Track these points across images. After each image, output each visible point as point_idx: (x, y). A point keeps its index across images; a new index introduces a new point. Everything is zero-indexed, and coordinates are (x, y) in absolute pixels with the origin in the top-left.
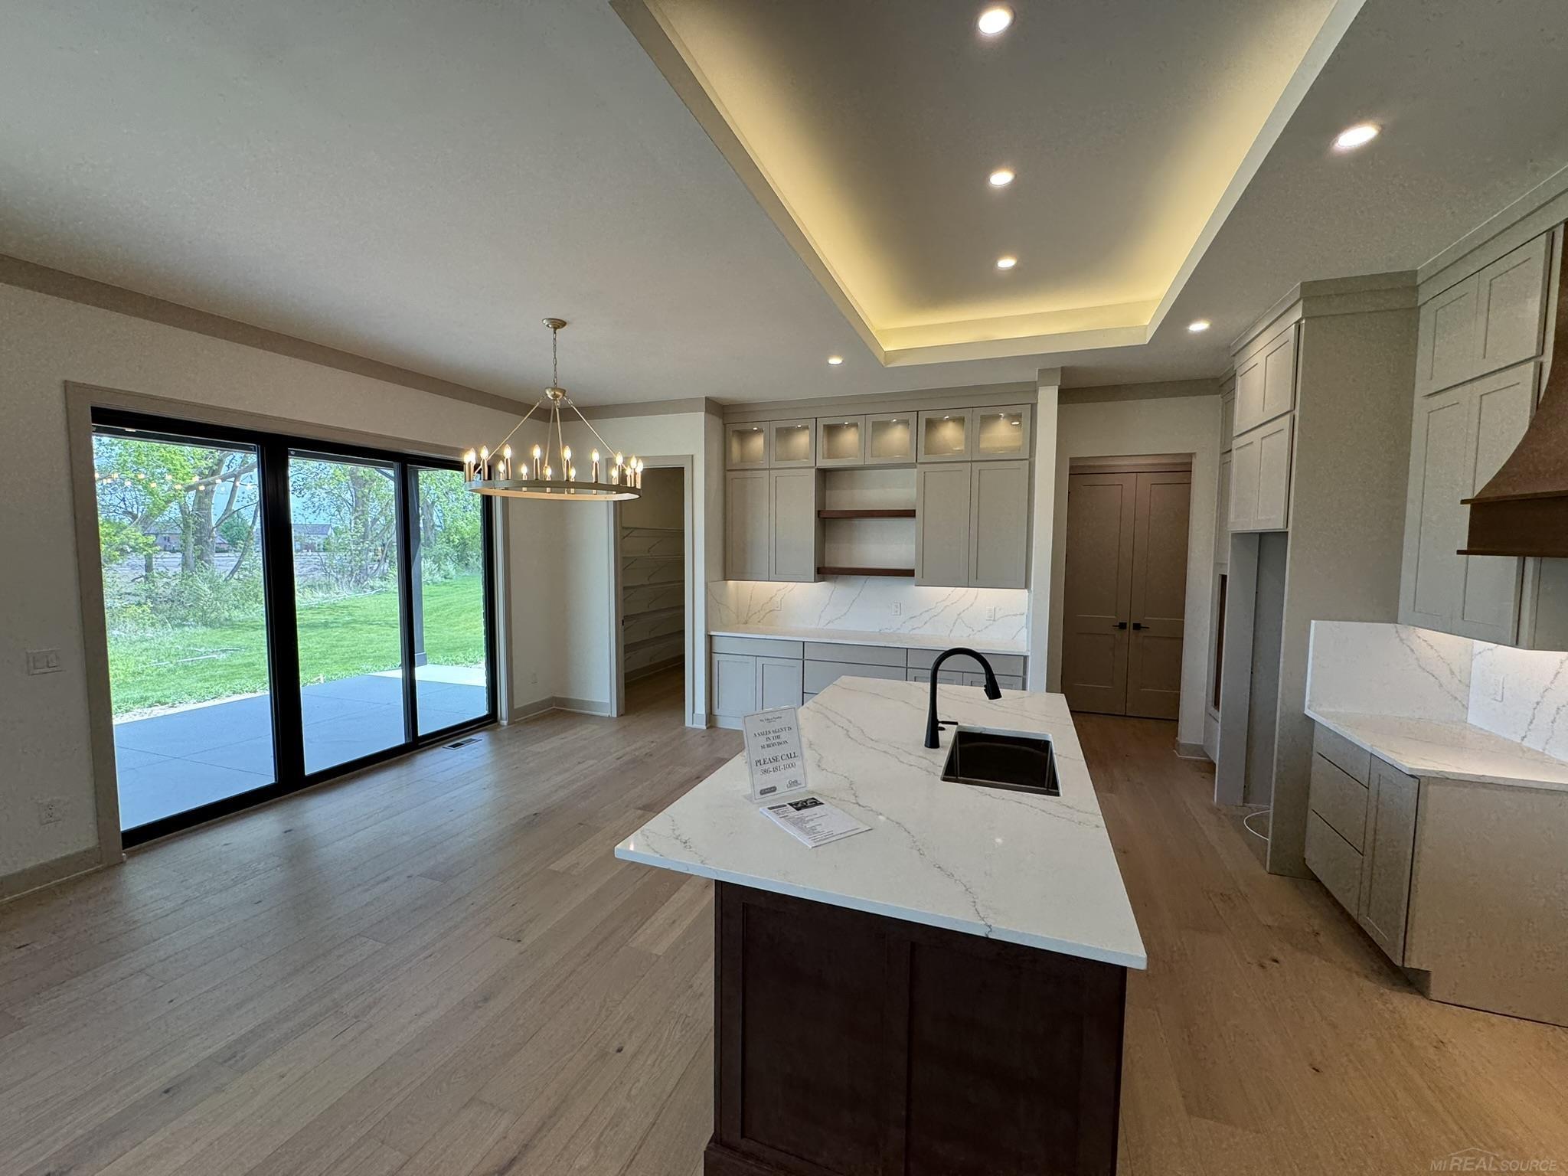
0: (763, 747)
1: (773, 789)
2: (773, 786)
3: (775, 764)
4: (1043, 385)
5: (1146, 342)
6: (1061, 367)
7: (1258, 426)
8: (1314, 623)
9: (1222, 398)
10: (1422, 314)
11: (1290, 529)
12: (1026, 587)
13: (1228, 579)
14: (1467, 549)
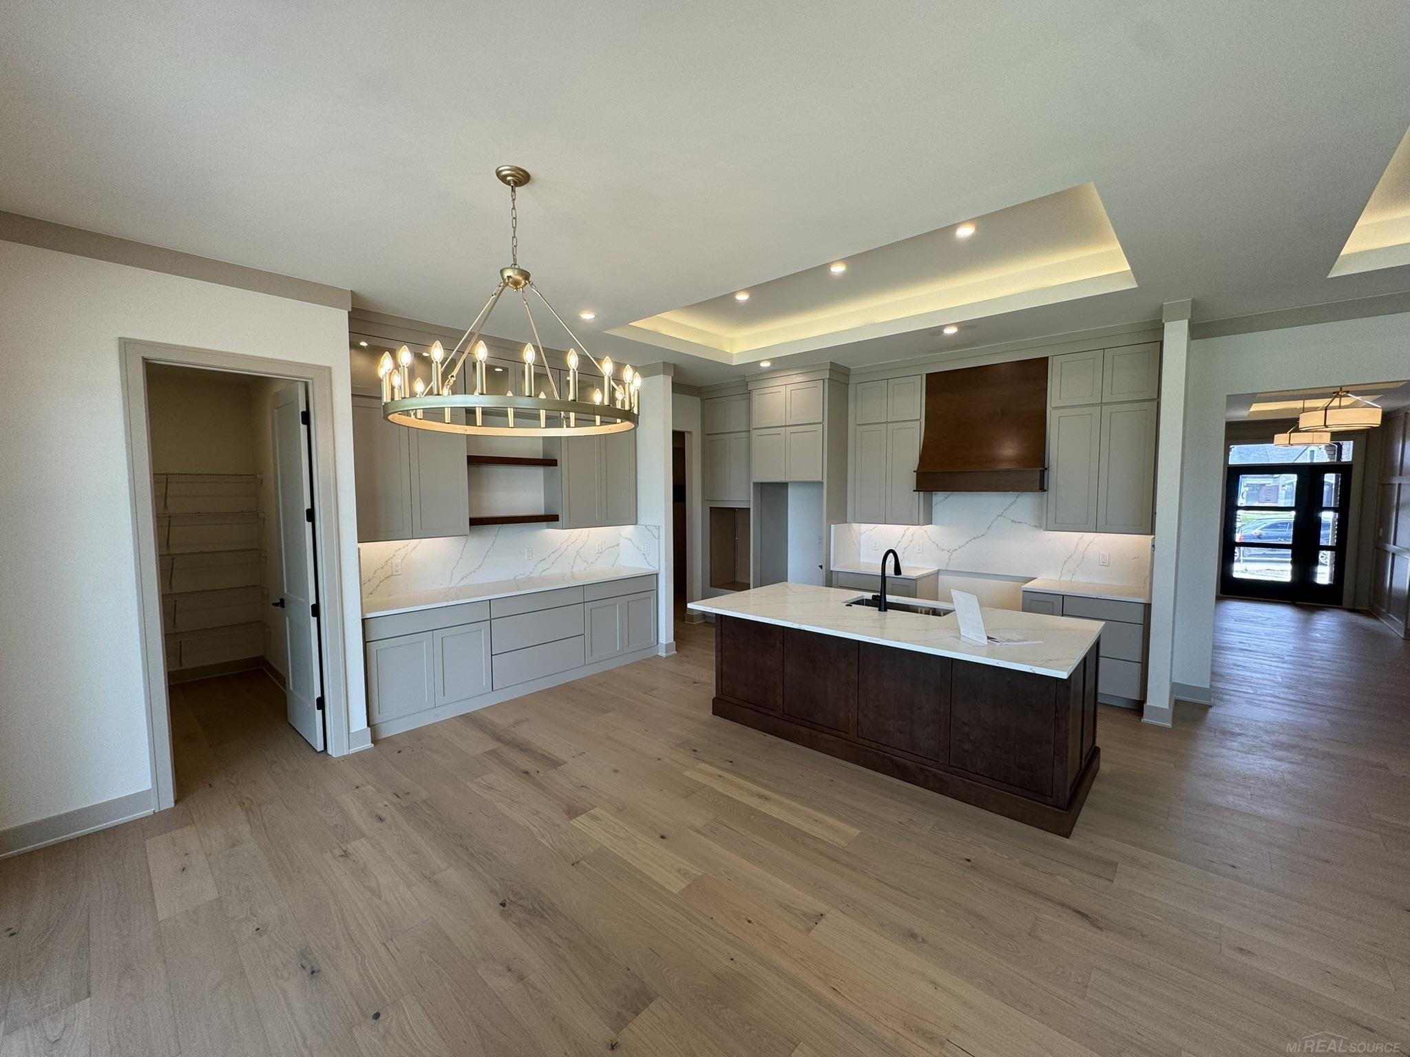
4: (664, 374)
5: (734, 364)
6: (674, 364)
7: (786, 426)
8: (832, 526)
9: (701, 400)
10: (851, 388)
11: (825, 483)
12: (636, 523)
13: (749, 509)
14: (915, 489)
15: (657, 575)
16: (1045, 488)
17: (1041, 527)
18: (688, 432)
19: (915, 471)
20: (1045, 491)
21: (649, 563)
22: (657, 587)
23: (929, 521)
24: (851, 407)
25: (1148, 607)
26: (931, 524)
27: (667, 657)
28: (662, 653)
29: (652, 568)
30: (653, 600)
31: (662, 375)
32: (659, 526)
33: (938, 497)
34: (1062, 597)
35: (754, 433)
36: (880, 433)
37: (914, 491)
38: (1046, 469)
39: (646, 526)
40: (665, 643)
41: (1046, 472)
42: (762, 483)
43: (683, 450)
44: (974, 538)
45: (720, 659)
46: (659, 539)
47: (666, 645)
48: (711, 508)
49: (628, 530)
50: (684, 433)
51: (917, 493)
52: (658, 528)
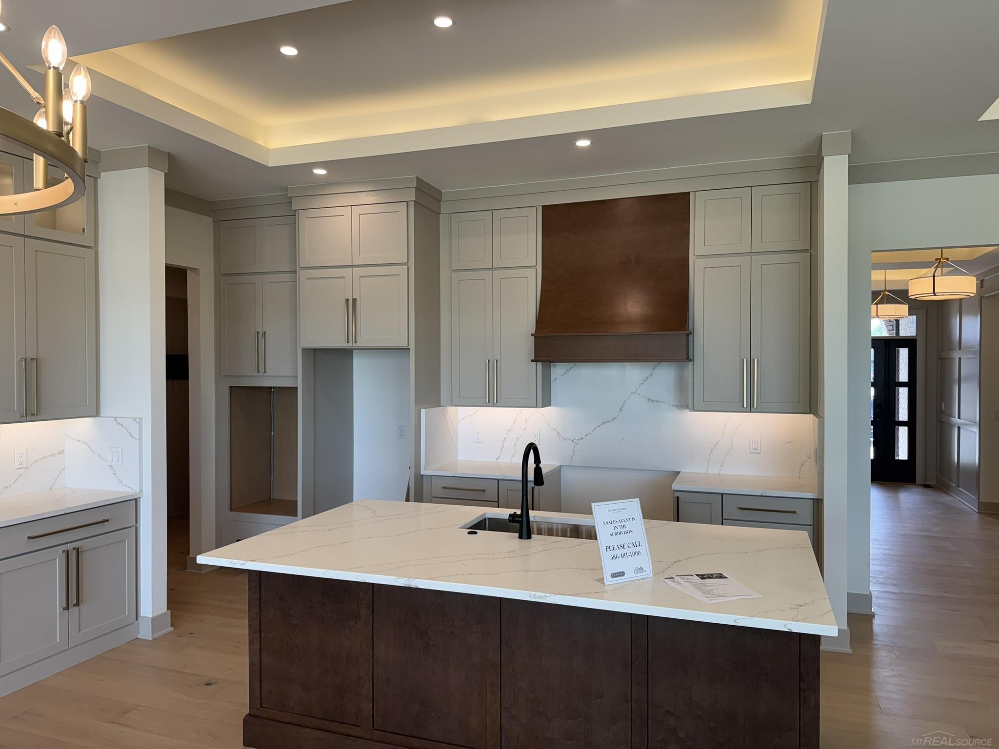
0: (611, 535)
1: (621, 574)
2: (622, 570)
3: (622, 551)
4: (149, 167)
5: (270, 166)
6: (168, 153)
7: (352, 266)
8: (423, 411)
9: (214, 221)
10: (443, 219)
11: (412, 347)
12: (97, 413)
13: (296, 388)
14: (533, 359)
15: (136, 501)
16: (691, 357)
17: (687, 407)
18: (192, 269)
19: (532, 335)
20: (690, 361)
21: (121, 482)
22: (136, 522)
23: (546, 402)
24: (444, 244)
25: (818, 504)
26: (551, 406)
27: (154, 640)
28: (145, 633)
29: (130, 490)
30: (128, 546)
31: (147, 168)
32: (141, 419)
33: (558, 371)
34: (721, 495)
35: (303, 275)
36: (485, 281)
37: (532, 361)
38: (691, 333)
39: (115, 418)
40: (150, 616)
41: (691, 337)
42: (314, 349)
43: (184, 302)
44: (604, 423)
45: (257, 645)
46: (140, 439)
47: (154, 620)
48: (231, 387)
49: (81, 426)
50: (185, 271)
51: (535, 363)
52: (140, 421)
